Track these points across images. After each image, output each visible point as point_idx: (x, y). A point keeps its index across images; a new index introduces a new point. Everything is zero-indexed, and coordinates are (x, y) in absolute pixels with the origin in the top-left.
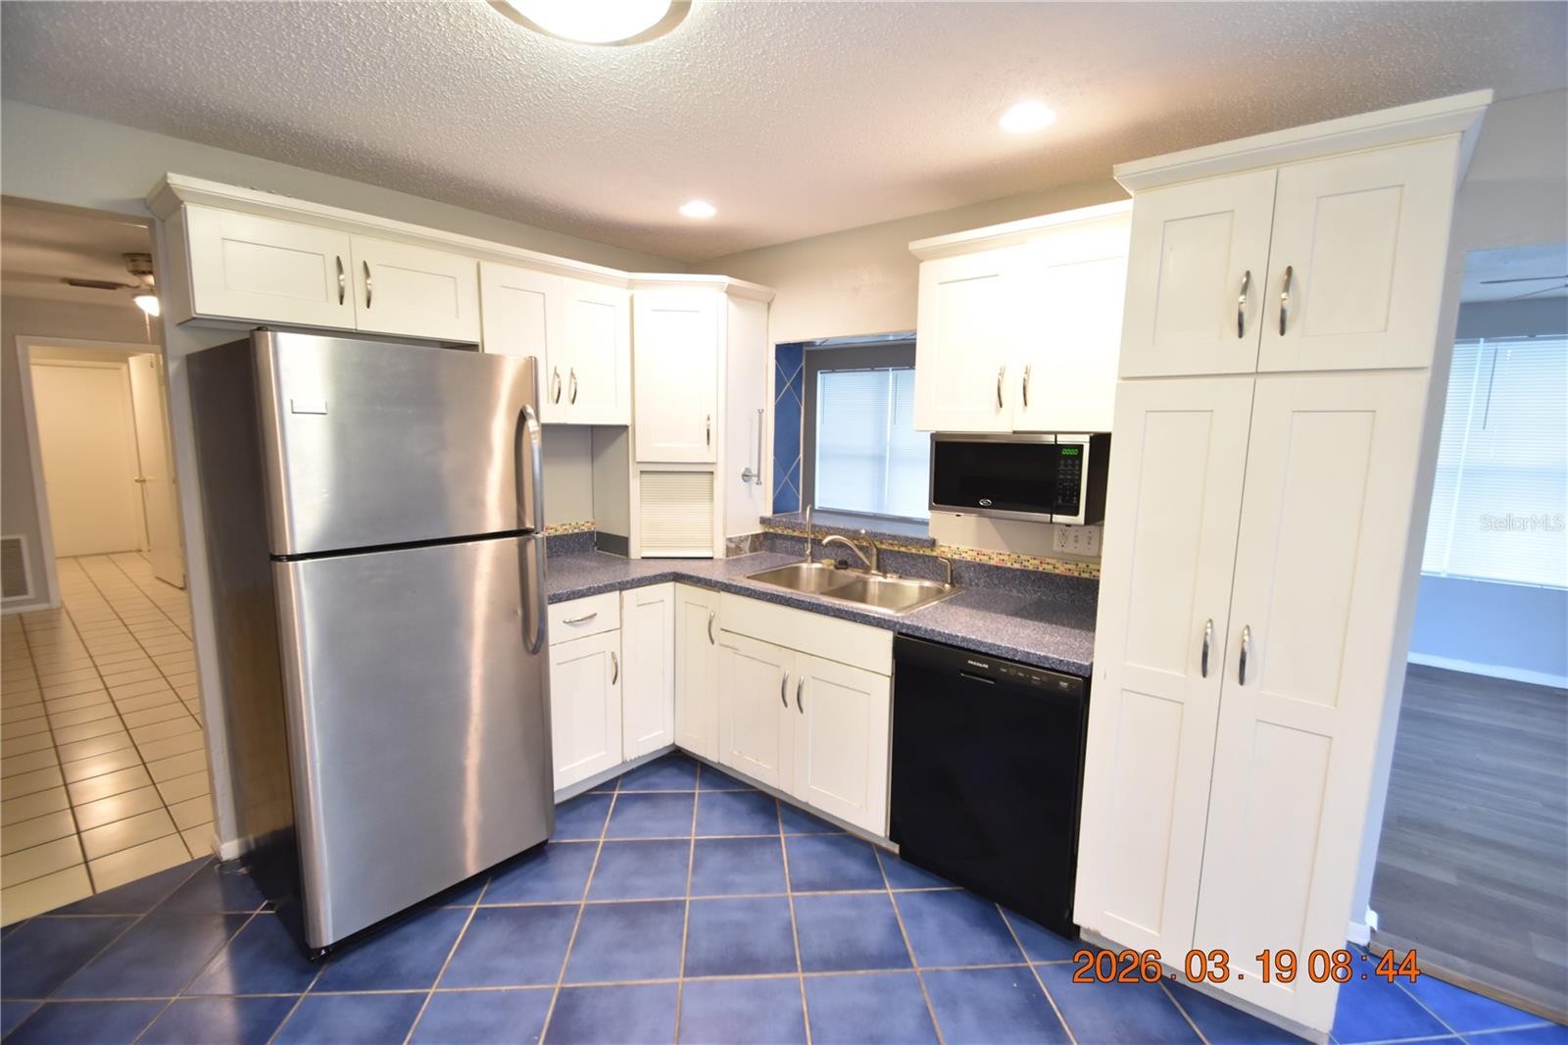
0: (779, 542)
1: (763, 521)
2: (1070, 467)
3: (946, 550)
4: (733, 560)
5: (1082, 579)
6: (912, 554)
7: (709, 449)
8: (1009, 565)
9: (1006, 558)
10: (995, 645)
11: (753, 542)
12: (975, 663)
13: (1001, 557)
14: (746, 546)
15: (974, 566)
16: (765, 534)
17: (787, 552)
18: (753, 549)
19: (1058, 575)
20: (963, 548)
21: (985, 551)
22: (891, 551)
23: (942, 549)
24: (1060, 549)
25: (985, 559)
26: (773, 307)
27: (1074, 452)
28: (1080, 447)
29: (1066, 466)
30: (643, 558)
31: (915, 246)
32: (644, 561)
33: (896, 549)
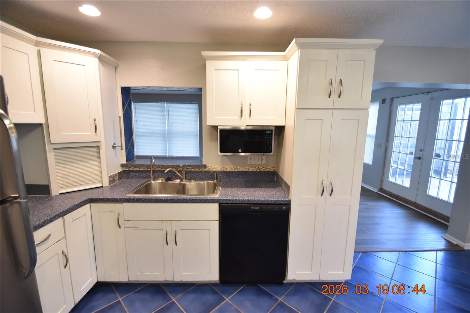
0: (131, 174)
1: (122, 166)
2: (269, 137)
3: (210, 168)
4: (113, 185)
5: (257, 171)
6: (197, 171)
7: (96, 135)
8: (233, 170)
9: (232, 168)
10: (260, 200)
11: (119, 176)
12: (254, 208)
13: (231, 168)
14: (117, 178)
15: (221, 172)
16: (123, 171)
17: (137, 178)
18: (120, 179)
19: (250, 171)
20: (216, 167)
21: (225, 167)
22: (188, 171)
23: (209, 168)
24: (250, 163)
25: (225, 169)
26: (118, 70)
27: (270, 132)
28: (272, 131)
29: (267, 137)
30: (60, 194)
31: (204, 53)
32: (61, 196)
33: (190, 170)
